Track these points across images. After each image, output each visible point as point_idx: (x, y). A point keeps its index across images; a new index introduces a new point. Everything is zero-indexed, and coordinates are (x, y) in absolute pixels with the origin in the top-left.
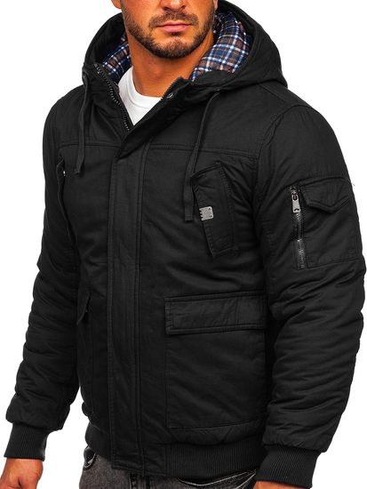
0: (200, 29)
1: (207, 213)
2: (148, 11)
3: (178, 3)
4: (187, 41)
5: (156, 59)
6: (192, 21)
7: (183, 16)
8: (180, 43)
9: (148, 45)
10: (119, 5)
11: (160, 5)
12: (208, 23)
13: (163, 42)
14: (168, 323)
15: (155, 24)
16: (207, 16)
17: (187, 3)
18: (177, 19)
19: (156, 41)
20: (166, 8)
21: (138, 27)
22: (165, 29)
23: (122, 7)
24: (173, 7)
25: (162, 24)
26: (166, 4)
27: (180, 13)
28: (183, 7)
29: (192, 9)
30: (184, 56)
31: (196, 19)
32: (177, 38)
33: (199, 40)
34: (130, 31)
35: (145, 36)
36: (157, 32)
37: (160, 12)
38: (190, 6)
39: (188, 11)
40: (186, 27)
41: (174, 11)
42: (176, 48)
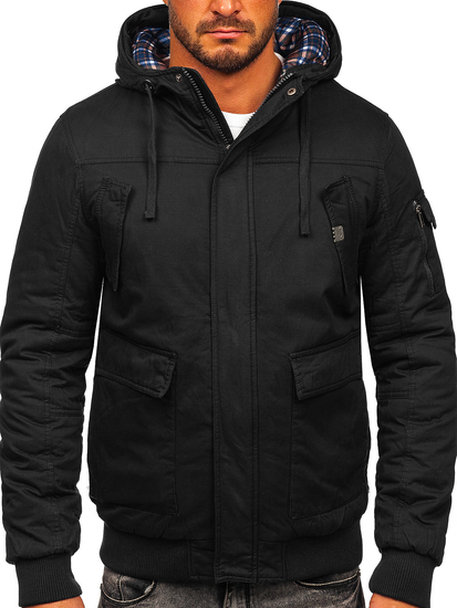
0: (257, 37)
2: (194, 14)
3: (230, 7)
4: (241, 49)
6: (248, 28)
7: (236, 22)
8: (231, 52)
9: (196, 54)
11: (209, 8)
13: (212, 50)
15: (204, 29)
17: (242, 7)
18: (229, 25)
19: (204, 49)
20: (215, 13)
21: (185, 31)
22: (215, 35)
24: (223, 12)
25: (212, 30)
26: (215, 8)
27: (233, 19)
28: (237, 12)
29: (248, 15)
31: (252, 25)
32: (228, 46)
33: (256, 53)
35: (192, 43)
36: (205, 39)
37: (210, 17)
38: (245, 11)
39: (243, 16)
40: (239, 34)
41: (224, 16)
42: (227, 57)
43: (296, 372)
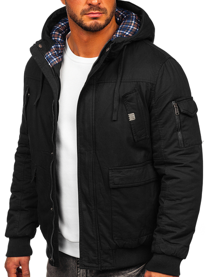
0: (108, 16)
1: (132, 117)
2: (80, 6)
3: (96, 2)
4: (101, 22)
5: (84, 32)
6: (104, 11)
7: (99, 8)
8: (97, 23)
9: (80, 24)
10: (64, 2)
11: (86, 3)
12: (113, 12)
13: (88, 22)
14: (111, 182)
15: (84, 13)
16: (112, 8)
17: (101, 2)
18: (96, 10)
19: (84, 22)
20: (90, 5)
21: (75, 15)
22: (89, 15)
23: (66, 3)
24: (94, 4)
25: (87, 13)
26: (90, 2)
27: (97, 7)
28: (99, 4)
29: (104, 5)
30: (99, 30)
31: (106, 10)
32: (96, 20)
33: (108, 22)
34: (70, 17)
35: (78, 20)
36: (85, 17)
37: (87, 7)
38: (103, 3)
39: (102, 6)
40: (101, 15)
41: (94, 6)
42: (95, 25)
43: (110, 175)
